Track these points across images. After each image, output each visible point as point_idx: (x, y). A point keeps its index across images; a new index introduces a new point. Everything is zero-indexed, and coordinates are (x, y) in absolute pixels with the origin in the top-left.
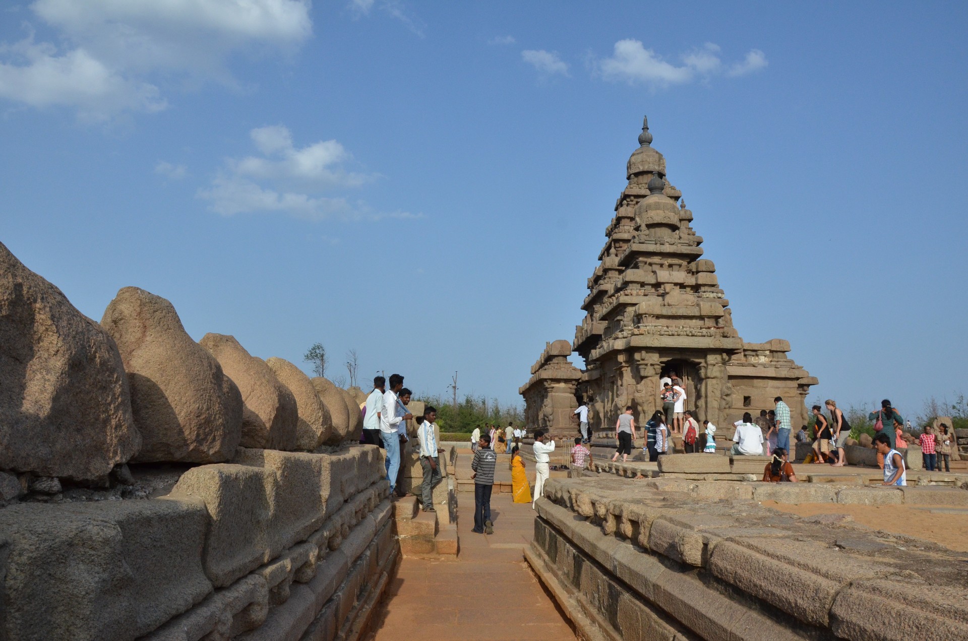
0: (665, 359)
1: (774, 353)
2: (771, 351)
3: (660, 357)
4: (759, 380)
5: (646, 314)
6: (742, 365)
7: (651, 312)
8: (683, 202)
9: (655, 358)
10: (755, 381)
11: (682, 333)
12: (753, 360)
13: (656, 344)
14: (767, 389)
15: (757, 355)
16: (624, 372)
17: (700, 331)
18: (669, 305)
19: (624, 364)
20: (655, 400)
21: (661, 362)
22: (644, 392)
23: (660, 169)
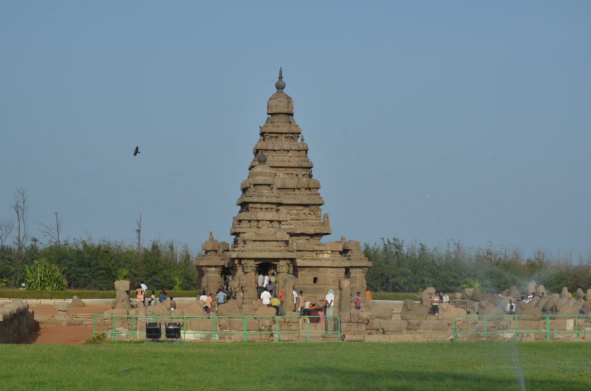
0: (258, 263)
1: (333, 252)
2: (331, 251)
3: (255, 262)
4: (323, 268)
5: (247, 240)
6: (313, 259)
7: (250, 239)
8: (302, 137)
9: (252, 263)
10: (320, 268)
11: (266, 250)
12: (321, 256)
13: (252, 256)
14: (327, 273)
15: (323, 254)
16: (238, 269)
17: (276, 248)
18: (260, 234)
19: (238, 265)
20: (252, 284)
21: (256, 265)
22: (245, 281)
23: (289, 110)
